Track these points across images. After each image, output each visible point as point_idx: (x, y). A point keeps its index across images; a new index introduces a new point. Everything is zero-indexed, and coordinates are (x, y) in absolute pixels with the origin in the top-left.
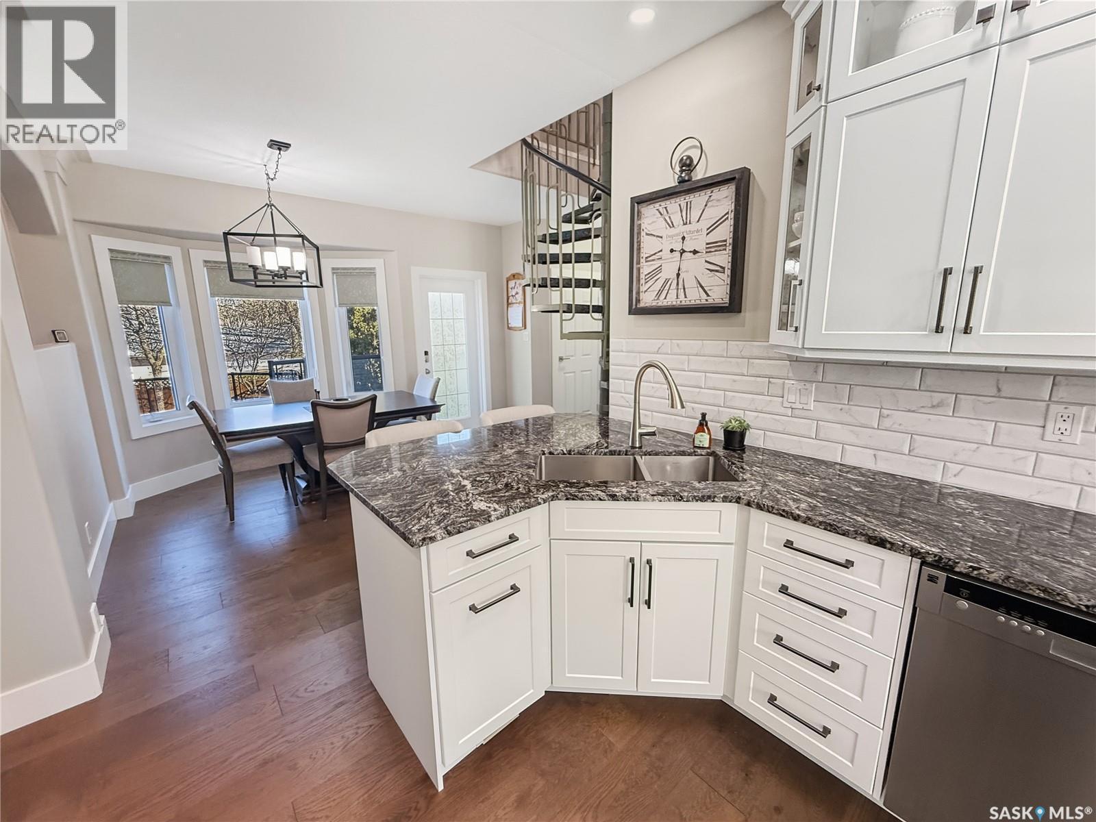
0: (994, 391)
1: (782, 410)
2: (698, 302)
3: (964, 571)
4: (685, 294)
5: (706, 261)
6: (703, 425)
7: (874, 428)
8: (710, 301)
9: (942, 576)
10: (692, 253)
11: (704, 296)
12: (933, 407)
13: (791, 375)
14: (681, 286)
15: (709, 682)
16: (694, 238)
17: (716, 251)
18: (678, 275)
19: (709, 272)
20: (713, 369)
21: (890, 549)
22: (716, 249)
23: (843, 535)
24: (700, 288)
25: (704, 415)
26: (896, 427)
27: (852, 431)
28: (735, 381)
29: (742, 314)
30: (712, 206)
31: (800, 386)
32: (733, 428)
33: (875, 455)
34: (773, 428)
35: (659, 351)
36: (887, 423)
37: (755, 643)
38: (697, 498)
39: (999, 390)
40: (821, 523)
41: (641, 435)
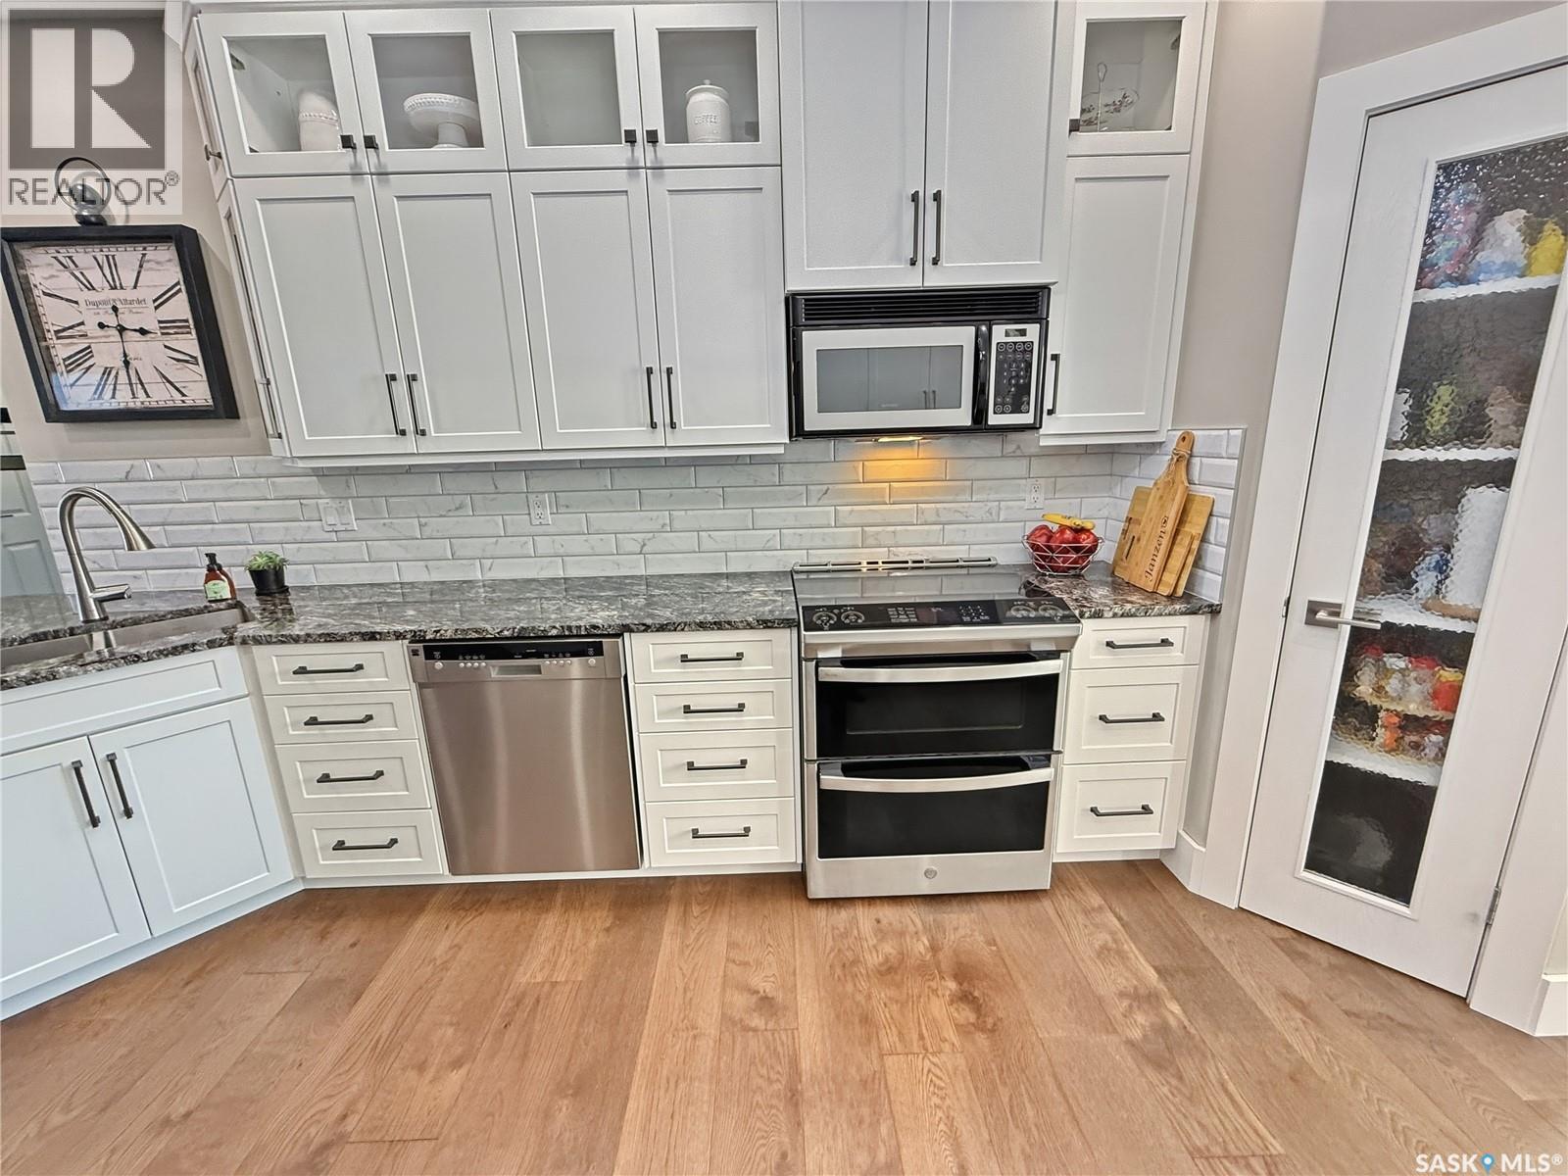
0: (492, 489)
1: (327, 536)
2: (171, 404)
3: (432, 637)
4: (146, 392)
5: (166, 347)
6: (214, 571)
7: (417, 539)
8: (189, 403)
9: (420, 646)
10: (138, 334)
11: (177, 396)
12: (457, 509)
13: (322, 493)
14: (134, 380)
15: (269, 871)
16: (134, 310)
17: (176, 333)
18: (127, 363)
19: (175, 362)
20: (222, 495)
21: (380, 640)
22: (175, 330)
23: (342, 640)
24: (167, 384)
25: (212, 557)
26: (435, 534)
27: (400, 546)
28: (258, 508)
29: (241, 420)
30: (151, 269)
31: (334, 504)
32: (259, 567)
33: (427, 566)
34: (321, 559)
35: (130, 477)
36: (427, 531)
37: (306, 796)
38: (165, 652)
39: (496, 488)
40: (320, 636)
41: (100, 601)
